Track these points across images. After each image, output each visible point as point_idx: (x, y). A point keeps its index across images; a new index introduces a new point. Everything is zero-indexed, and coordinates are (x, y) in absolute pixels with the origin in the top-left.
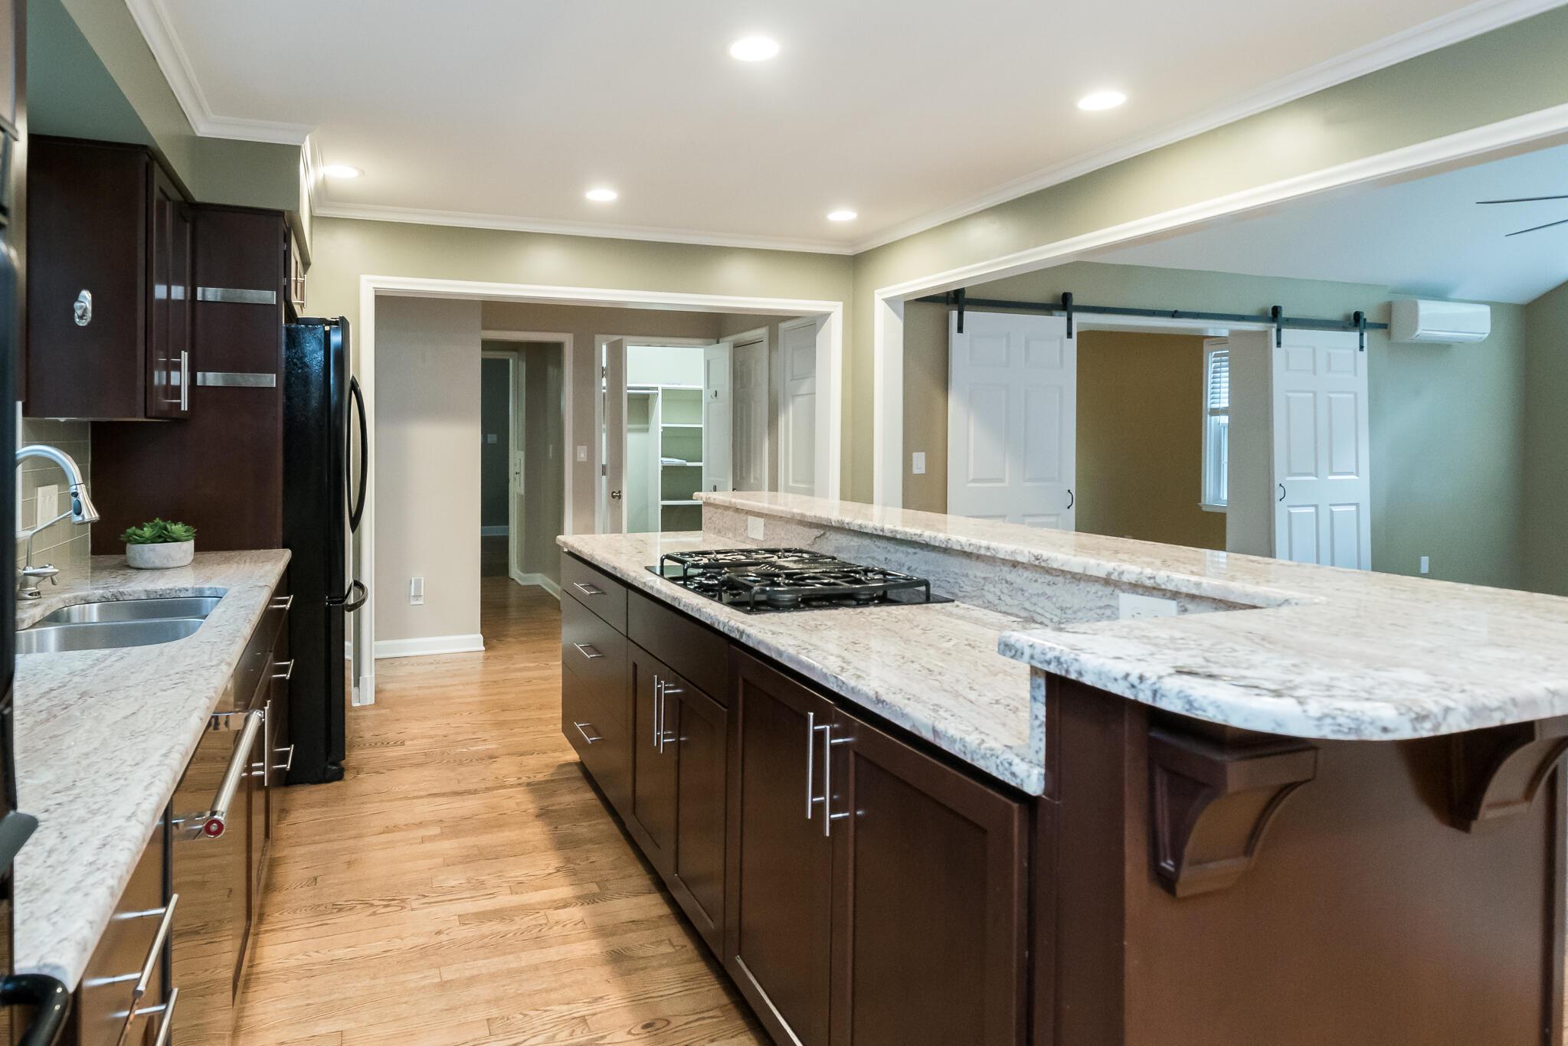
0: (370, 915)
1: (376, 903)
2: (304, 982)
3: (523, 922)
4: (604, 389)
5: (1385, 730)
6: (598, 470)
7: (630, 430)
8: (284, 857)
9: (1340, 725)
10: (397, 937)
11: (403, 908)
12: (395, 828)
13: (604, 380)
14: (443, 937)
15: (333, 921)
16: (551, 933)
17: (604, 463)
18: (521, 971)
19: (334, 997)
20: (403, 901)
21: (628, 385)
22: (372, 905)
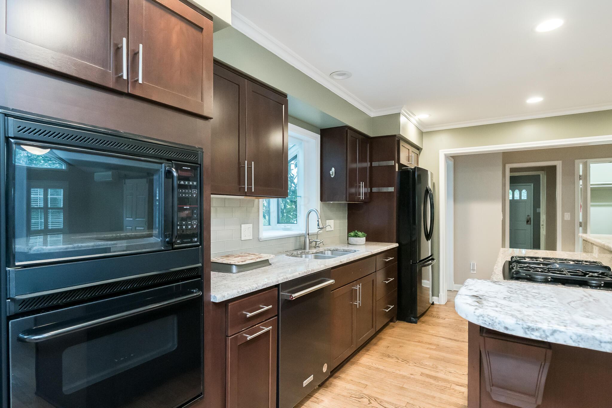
0: (396, 362)
1: (400, 359)
2: (367, 370)
3: (441, 383)
4: (581, 186)
5: (506, 328)
6: (577, 224)
7: (592, 206)
8: (384, 338)
9: (485, 321)
10: (399, 370)
11: (406, 364)
12: (422, 342)
13: (581, 181)
14: (412, 376)
15: (385, 359)
16: (448, 391)
17: (581, 220)
18: (428, 396)
19: (371, 376)
20: (408, 362)
21: (591, 183)
22: (398, 359)
